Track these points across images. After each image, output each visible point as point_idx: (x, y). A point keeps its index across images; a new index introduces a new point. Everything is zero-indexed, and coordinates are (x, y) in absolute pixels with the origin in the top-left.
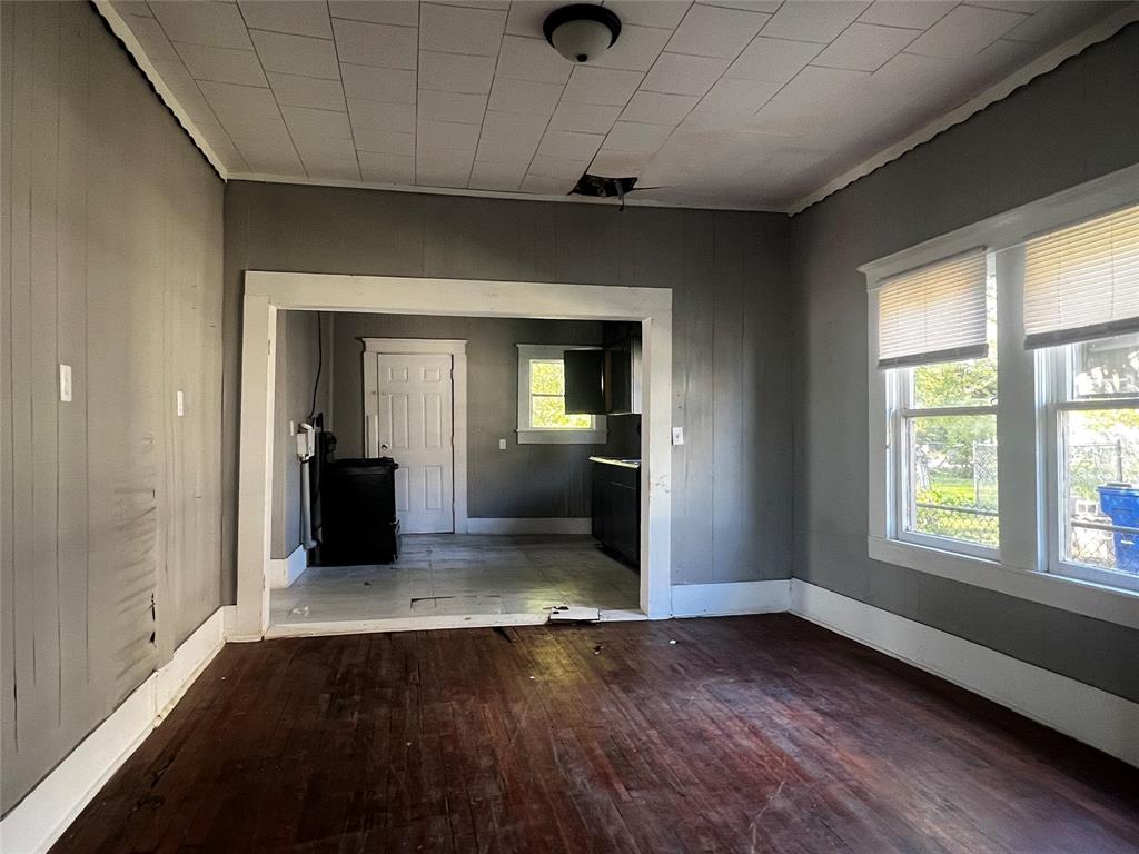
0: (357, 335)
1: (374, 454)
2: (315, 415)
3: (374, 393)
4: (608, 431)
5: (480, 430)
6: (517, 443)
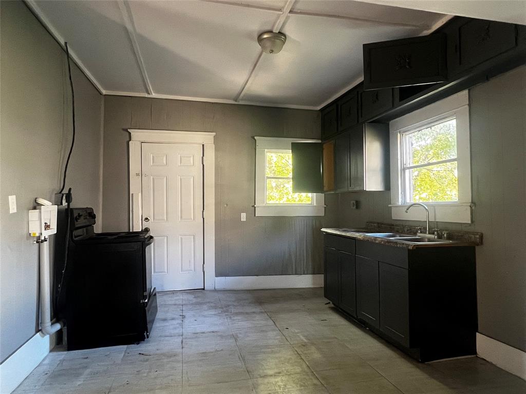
0: (125, 127)
1: (137, 227)
2: (66, 191)
3: (137, 175)
4: (325, 206)
5: (226, 205)
6: (255, 215)
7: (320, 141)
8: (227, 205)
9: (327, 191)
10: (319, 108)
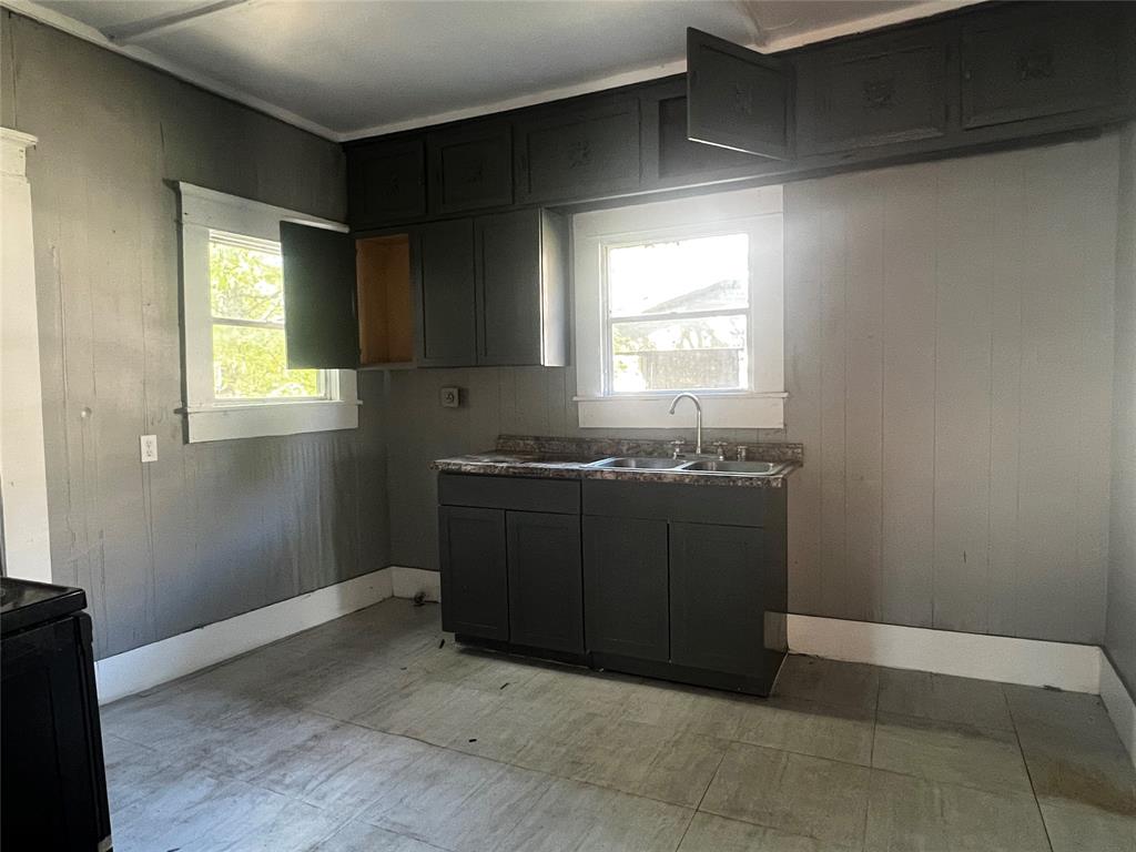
4: (361, 402)
5: (84, 413)
6: (186, 440)
7: (346, 230)
8: (88, 410)
9: (364, 365)
10: (343, 137)
